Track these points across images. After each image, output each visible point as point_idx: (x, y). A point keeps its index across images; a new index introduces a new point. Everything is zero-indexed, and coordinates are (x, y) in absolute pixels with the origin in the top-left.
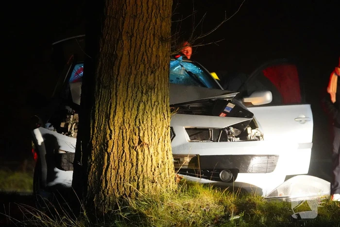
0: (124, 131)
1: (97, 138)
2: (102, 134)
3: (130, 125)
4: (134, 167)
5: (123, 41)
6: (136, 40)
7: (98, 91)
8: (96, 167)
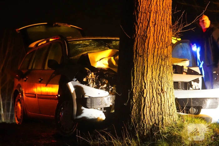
0: (153, 83)
1: (136, 88)
2: (140, 85)
3: (156, 80)
4: (160, 106)
5: (150, 27)
6: (157, 27)
7: (136, 58)
8: (136, 106)
